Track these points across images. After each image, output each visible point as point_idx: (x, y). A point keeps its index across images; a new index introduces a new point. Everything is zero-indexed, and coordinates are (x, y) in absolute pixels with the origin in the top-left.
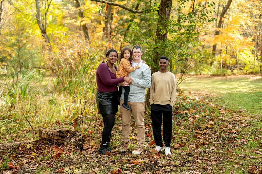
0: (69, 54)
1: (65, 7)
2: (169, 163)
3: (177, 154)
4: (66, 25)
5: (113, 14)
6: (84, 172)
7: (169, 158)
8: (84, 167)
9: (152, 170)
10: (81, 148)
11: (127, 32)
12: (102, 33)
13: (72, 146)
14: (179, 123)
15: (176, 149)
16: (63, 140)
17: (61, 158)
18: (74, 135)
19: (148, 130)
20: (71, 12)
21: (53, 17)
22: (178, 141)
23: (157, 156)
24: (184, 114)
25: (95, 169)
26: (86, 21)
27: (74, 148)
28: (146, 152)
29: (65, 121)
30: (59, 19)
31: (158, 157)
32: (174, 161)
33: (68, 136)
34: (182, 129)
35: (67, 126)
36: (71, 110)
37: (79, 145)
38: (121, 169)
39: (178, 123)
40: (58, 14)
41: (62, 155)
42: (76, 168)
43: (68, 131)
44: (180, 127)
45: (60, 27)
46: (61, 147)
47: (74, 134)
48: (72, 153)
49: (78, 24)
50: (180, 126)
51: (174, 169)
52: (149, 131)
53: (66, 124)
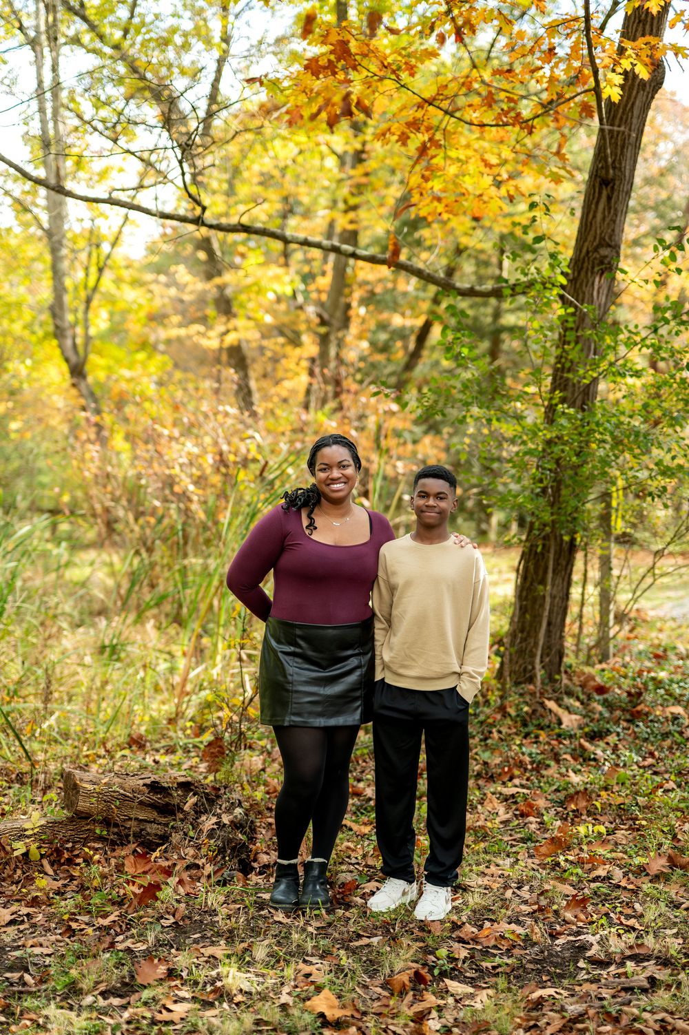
0: (181, 461)
1: (162, 278)
2: (639, 946)
3: (662, 905)
4: (162, 347)
5: (348, 306)
6: (263, 976)
7: (632, 922)
8: (260, 952)
9: (561, 976)
10: (241, 862)
11: (405, 376)
12: (304, 379)
13: (204, 851)
14: (650, 761)
15: (656, 878)
16: (166, 825)
17: (158, 904)
18: (212, 802)
19: (522, 786)
20: (187, 298)
21: (112, 314)
22: (660, 845)
23: (578, 911)
24: (666, 718)
25: (311, 963)
26: (243, 332)
27: (212, 860)
28: (526, 888)
29: (164, 736)
30: (135, 327)
31: (582, 917)
32: (656, 936)
33: (186, 808)
34: (667, 786)
35: (174, 758)
36: (189, 688)
37: (233, 849)
38: (424, 965)
39: (644, 759)
40: (134, 302)
41: (166, 893)
42: (229, 956)
43: (186, 787)
44: (658, 779)
45: (141, 356)
46: (157, 854)
47: (210, 799)
48: (203, 880)
49: (211, 342)
50: (655, 773)
51: (663, 975)
52: (525, 791)
53: (170, 750)
